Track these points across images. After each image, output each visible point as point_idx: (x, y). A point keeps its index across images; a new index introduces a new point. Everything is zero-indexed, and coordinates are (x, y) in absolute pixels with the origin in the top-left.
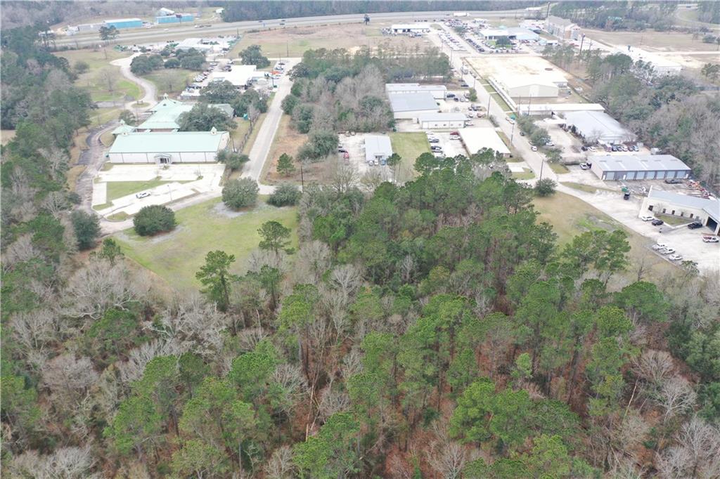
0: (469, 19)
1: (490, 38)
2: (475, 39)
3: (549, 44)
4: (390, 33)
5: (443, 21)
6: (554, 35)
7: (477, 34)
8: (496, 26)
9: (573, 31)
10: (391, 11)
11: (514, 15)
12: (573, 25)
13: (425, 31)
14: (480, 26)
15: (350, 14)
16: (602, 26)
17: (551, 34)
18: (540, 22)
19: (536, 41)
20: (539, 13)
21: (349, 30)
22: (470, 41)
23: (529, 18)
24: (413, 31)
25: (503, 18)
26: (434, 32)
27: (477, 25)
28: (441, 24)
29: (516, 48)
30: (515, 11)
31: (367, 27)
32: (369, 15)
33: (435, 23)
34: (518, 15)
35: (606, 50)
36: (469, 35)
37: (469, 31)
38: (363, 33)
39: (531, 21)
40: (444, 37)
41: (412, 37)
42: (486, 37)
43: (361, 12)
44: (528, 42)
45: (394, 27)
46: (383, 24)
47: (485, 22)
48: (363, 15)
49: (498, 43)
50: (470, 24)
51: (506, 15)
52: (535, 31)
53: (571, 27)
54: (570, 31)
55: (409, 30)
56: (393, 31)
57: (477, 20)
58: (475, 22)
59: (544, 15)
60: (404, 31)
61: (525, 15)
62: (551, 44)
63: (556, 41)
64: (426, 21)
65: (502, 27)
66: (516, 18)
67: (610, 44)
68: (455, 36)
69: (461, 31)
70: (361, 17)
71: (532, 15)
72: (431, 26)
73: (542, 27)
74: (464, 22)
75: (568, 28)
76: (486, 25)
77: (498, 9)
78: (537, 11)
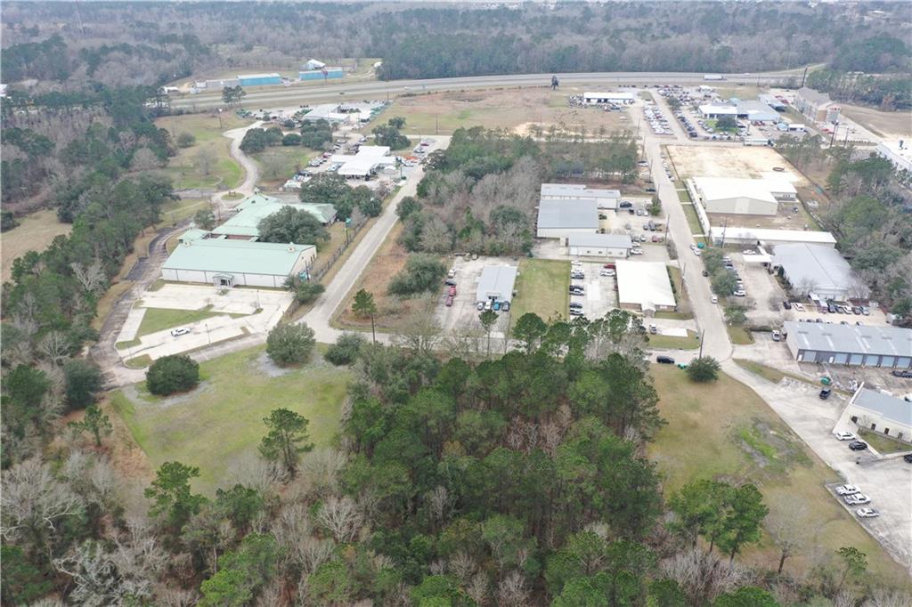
0: (690, 85)
1: (712, 116)
2: (692, 118)
3: (792, 129)
4: (581, 104)
5: (657, 86)
6: (804, 114)
7: (696, 109)
8: (726, 99)
9: (829, 110)
10: (593, 71)
11: (756, 81)
12: (830, 103)
13: (627, 102)
14: (706, 96)
15: (539, 73)
18: (792, 93)
19: (775, 123)
20: (792, 80)
21: (528, 97)
22: (683, 119)
23: (776, 87)
24: (611, 101)
25: (742, 84)
26: (640, 103)
27: (701, 95)
28: (653, 91)
29: (743, 134)
30: (757, 75)
31: (554, 93)
32: (558, 76)
33: (647, 89)
34: (763, 81)
35: (872, 141)
36: (685, 111)
37: (688, 103)
38: (546, 102)
39: (778, 92)
40: (650, 113)
41: (606, 111)
42: (706, 115)
43: (546, 71)
44: (764, 124)
45: (587, 95)
46: (576, 89)
47: (713, 91)
48: (551, 75)
49: (718, 125)
50: (693, 93)
51: (746, 81)
52: (778, 109)
53: (827, 105)
54: (826, 111)
55: (606, 100)
56: (585, 100)
57: (703, 87)
58: (699, 91)
59: (798, 82)
60: (599, 101)
61: (773, 81)
62: (795, 129)
63: (803, 126)
64: (634, 86)
65: (734, 100)
66: (759, 86)
68: (665, 111)
69: (674, 104)
70: (547, 79)
71: (781, 81)
72: (639, 95)
73: (790, 100)
74: (686, 90)
75: (822, 108)
76: (713, 95)
77: (738, 71)
78: (790, 76)
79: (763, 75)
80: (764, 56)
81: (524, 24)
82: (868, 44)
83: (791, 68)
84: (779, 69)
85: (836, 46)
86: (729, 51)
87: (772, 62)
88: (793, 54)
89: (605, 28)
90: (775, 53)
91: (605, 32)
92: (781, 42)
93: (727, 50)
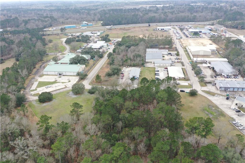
0: (186, 25)
1: (192, 32)
2: (187, 33)
3: (214, 35)
4: (156, 30)
5: (177, 26)
6: (217, 31)
7: (188, 31)
8: (195, 28)
9: (224, 29)
10: (159, 22)
11: (203, 24)
12: (224, 27)
13: (169, 29)
15: (145, 23)
16: (237, 28)
17: (216, 31)
18: (213, 26)
19: (209, 33)
20: (213, 23)
21: (142, 29)
22: (184, 33)
23: (209, 25)
24: (165, 29)
25: (199, 25)
26: (172, 29)
27: (189, 27)
28: (176, 27)
29: (201, 36)
30: (204, 22)
31: (149, 28)
32: (150, 24)
33: (174, 26)
35: (236, 37)
36: (185, 31)
37: (185, 29)
38: (147, 30)
39: (210, 26)
40: (175, 32)
41: (163, 32)
42: (190, 32)
43: (147, 23)
44: (206, 34)
45: (158, 28)
46: (155, 27)
47: (192, 26)
48: (148, 24)
49: (194, 34)
50: (186, 27)
51: (201, 24)
52: (210, 30)
53: (223, 28)
55: (163, 29)
56: (158, 29)
57: (189, 25)
58: (188, 26)
59: (215, 23)
60: (161, 29)
61: (208, 24)
62: (215, 35)
63: (217, 34)
64: (171, 26)
65: (198, 28)
66: (204, 25)
67: (238, 35)
68: (179, 31)
69: (182, 30)
70: (147, 25)
71: (210, 24)
72: (172, 28)
73: (213, 28)
74: (184, 26)
75: (222, 29)
76: (192, 27)
77: (198, 21)
78: (213, 22)
79: (205, 22)
80: (205, 18)
81: (141, 12)
82: (233, 14)
83: (213, 20)
84: (210, 21)
85: (224, 15)
86: (196, 16)
87: (207, 19)
88: (213, 17)
89: (162, 12)
90: (208, 17)
91: (162, 13)
92: (210, 14)
93: (195, 16)
